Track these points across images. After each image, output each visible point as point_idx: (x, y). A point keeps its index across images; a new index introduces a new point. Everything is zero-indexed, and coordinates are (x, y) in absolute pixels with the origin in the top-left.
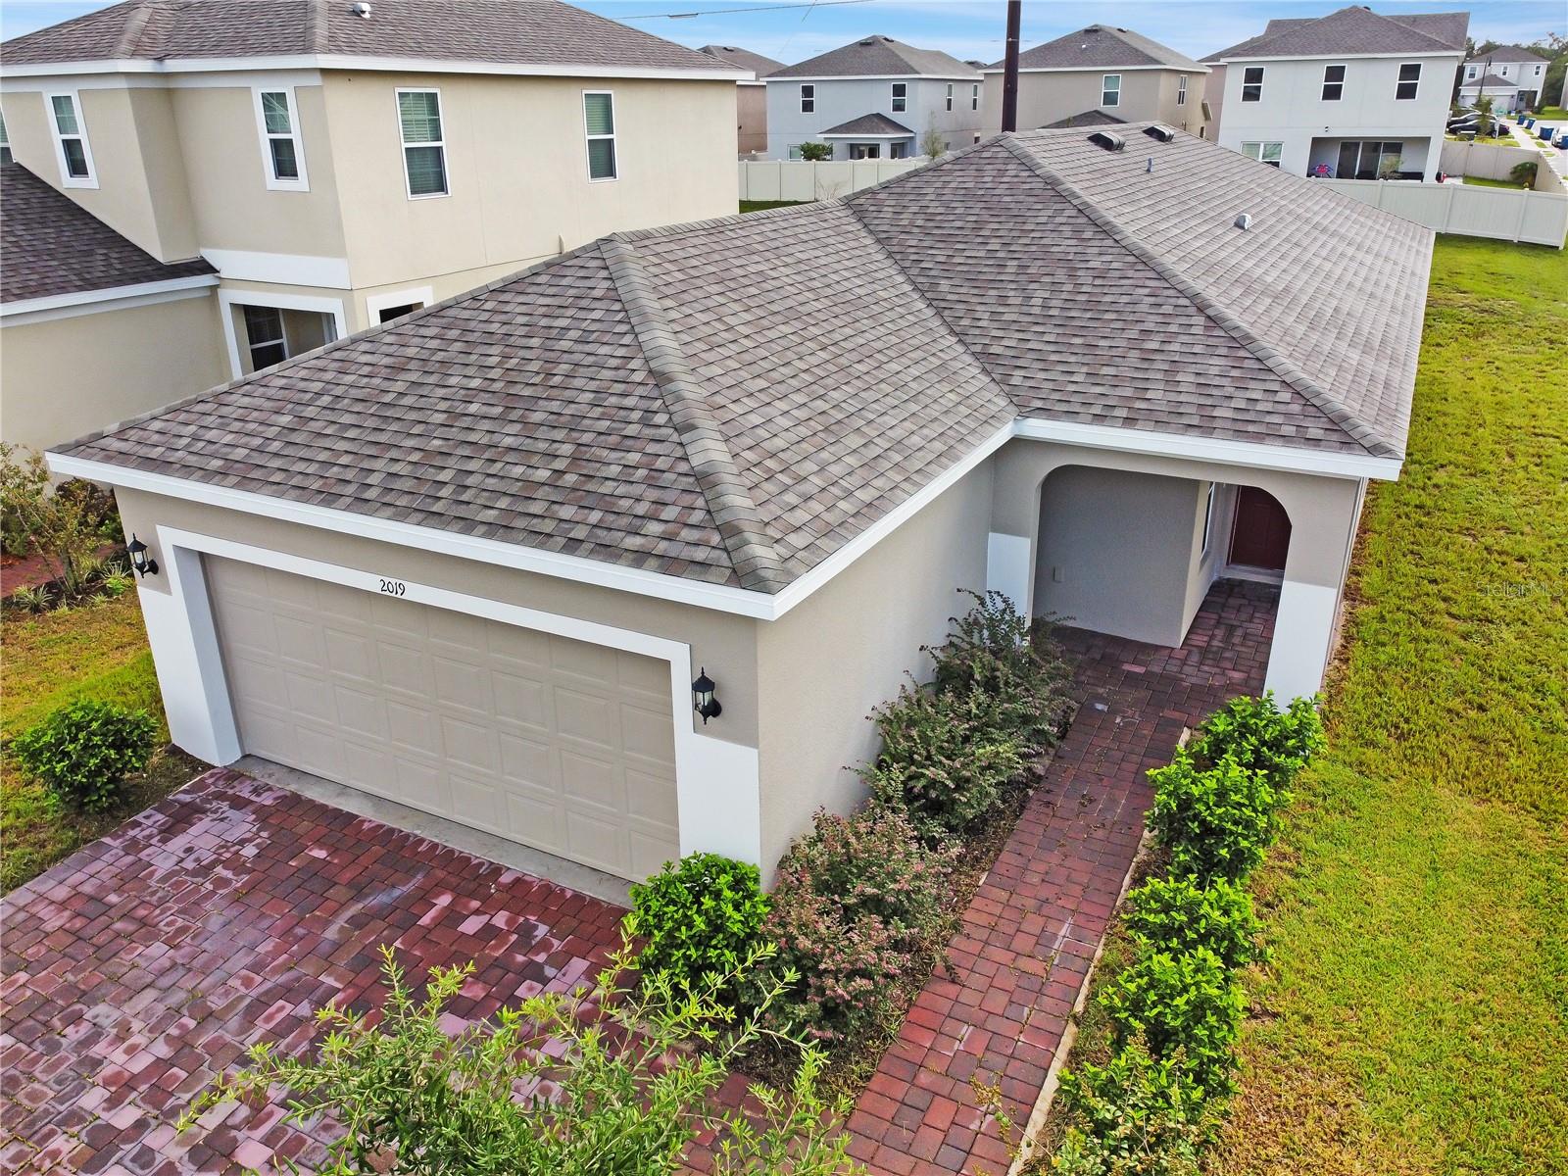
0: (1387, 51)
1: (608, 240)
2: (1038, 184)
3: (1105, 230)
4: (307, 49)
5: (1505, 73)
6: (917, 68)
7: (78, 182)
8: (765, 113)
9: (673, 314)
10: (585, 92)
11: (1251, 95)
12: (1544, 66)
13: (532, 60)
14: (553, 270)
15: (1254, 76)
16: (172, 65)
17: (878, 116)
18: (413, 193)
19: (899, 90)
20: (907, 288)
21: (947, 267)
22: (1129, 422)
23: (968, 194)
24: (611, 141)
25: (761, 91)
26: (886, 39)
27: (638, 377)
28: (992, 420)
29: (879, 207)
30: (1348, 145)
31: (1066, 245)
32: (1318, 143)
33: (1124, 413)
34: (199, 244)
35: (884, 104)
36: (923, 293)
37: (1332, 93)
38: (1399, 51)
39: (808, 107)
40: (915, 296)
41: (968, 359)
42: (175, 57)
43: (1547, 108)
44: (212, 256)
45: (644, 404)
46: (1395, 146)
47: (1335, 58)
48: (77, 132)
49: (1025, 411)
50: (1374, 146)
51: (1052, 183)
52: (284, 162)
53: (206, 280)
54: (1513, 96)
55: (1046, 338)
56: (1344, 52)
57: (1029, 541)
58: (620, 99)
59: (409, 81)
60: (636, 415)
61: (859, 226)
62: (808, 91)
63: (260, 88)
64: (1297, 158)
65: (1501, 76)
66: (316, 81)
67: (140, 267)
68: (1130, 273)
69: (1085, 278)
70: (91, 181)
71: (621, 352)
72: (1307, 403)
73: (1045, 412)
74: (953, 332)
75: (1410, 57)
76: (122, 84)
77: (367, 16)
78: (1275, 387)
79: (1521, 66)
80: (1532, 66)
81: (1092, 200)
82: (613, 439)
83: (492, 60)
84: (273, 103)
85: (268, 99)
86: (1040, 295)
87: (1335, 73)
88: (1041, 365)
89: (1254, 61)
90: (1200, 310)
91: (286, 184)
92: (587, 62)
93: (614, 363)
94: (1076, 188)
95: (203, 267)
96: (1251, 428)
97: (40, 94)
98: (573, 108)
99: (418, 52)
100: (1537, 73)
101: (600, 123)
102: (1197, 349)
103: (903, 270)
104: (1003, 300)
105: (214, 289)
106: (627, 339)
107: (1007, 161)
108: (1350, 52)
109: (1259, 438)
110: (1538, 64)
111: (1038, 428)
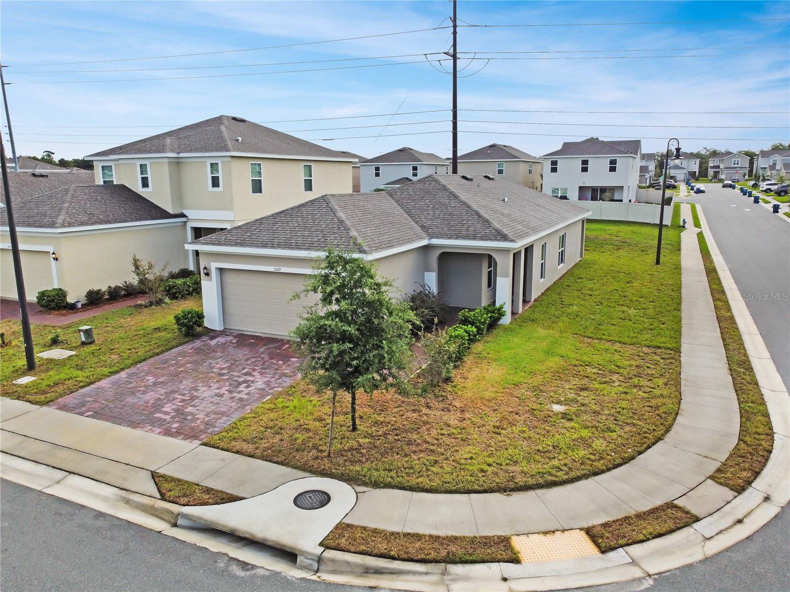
0: (604, 154)
1: (325, 195)
2: (440, 186)
3: (456, 197)
4: (228, 150)
5: (681, 164)
6: (422, 160)
7: (145, 189)
8: (359, 178)
9: (342, 210)
10: (304, 164)
11: (554, 170)
12: (698, 161)
13: (288, 154)
14: (312, 202)
15: (554, 163)
16: (181, 155)
17: (407, 178)
18: (253, 193)
19: (415, 168)
20: (403, 212)
21: (414, 207)
22: (456, 238)
23: (421, 190)
24: (311, 180)
25: (358, 169)
26: (409, 149)
27: (336, 221)
28: (422, 238)
29: (396, 193)
30: (594, 190)
31: (447, 201)
32: (581, 189)
33: (455, 237)
34: (183, 208)
35: (409, 173)
36: (407, 213)
37: (585, 170)
38: (608, 154)
39: (377, 175)
40: (405, 214)
41: (418, 227)
42: (183, 152)
43: (700, 178)
44: (185, 212)
45: (338, 226)
46: (612, 189)
47: (585, 157)
48: (147, 174)
49: (431, 237)
50: (603, 190)
51: (444, 186)
52: (215, 182)
53: (184, 219)
54: (685, 174)
55: (438, 222)
56: (587, 155)
57: (435, 273)
58: (314, 167)
59: (254, 160)
60: (336, 228)
61: (390, 198)
62: (377, 169)
63: (139, 163)
64: (573, 195)
65: (680, 165)
66: (229, 159)
67: (164, 214)
68: (461, 207)
69: (449, 208)
70: (150, 189)
71: (331, 217)
72: (499, 233)
73: (437, 237)
74: (414, 221)
75: (613, 156)
76: (166, 160)
77: (240, 141)
78: (492, 230)
79: (688, 161)
80: (692, 161)
81: (454, 191)
82: (331, 233)
83: (277, 154)
84: (214, 166)
85: (212, 164)
86: (437, 212)
87: (585, 162)
88: (436, 228)
89: (555, 158)
90: (477, 214)
91: (216, 189)
92: (304, 155)
93: (330, 219)
94: (450, 188)
95: (183, 215)
96: (485, 238)
97: (135, 163)
98: (300, 168)
99: (256, 151)
100: (695, 164)
101: (308, 174)
102: (475, 223)
103: (402, 208)
104: (428, 214)
105: (185, 222)
106: (332, 215)
107: (432, 181)
108: (590, 154)
109: (486, 240)
110: (695, 160)
111: (435, 241)
